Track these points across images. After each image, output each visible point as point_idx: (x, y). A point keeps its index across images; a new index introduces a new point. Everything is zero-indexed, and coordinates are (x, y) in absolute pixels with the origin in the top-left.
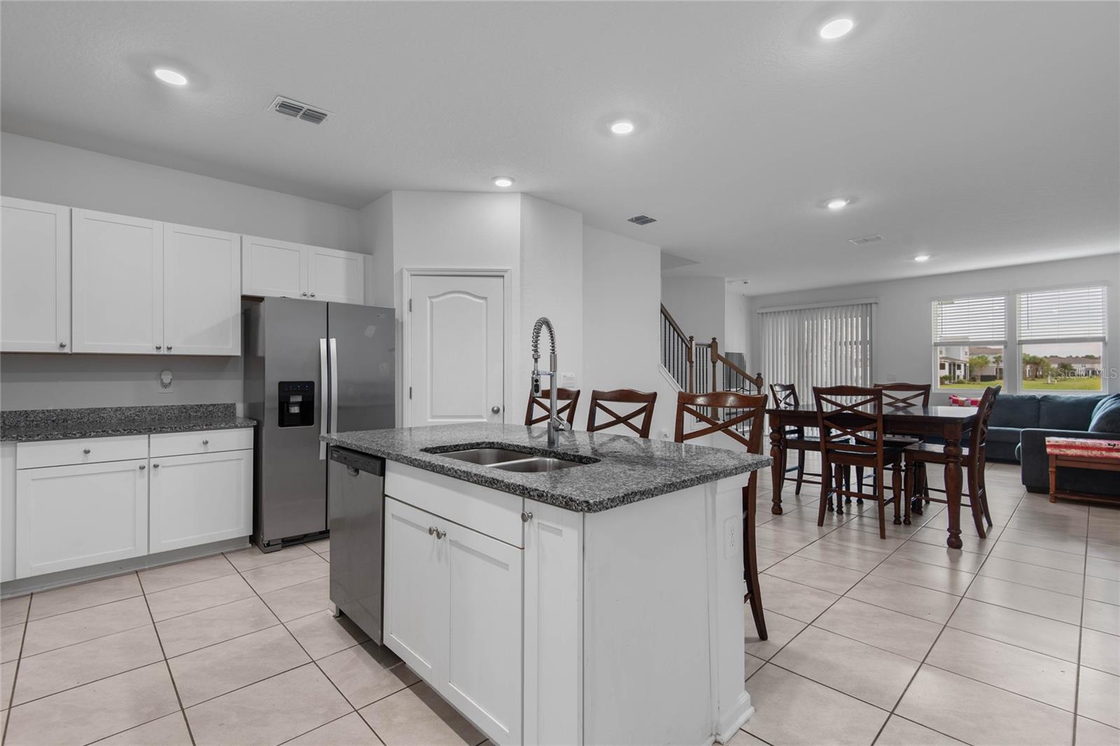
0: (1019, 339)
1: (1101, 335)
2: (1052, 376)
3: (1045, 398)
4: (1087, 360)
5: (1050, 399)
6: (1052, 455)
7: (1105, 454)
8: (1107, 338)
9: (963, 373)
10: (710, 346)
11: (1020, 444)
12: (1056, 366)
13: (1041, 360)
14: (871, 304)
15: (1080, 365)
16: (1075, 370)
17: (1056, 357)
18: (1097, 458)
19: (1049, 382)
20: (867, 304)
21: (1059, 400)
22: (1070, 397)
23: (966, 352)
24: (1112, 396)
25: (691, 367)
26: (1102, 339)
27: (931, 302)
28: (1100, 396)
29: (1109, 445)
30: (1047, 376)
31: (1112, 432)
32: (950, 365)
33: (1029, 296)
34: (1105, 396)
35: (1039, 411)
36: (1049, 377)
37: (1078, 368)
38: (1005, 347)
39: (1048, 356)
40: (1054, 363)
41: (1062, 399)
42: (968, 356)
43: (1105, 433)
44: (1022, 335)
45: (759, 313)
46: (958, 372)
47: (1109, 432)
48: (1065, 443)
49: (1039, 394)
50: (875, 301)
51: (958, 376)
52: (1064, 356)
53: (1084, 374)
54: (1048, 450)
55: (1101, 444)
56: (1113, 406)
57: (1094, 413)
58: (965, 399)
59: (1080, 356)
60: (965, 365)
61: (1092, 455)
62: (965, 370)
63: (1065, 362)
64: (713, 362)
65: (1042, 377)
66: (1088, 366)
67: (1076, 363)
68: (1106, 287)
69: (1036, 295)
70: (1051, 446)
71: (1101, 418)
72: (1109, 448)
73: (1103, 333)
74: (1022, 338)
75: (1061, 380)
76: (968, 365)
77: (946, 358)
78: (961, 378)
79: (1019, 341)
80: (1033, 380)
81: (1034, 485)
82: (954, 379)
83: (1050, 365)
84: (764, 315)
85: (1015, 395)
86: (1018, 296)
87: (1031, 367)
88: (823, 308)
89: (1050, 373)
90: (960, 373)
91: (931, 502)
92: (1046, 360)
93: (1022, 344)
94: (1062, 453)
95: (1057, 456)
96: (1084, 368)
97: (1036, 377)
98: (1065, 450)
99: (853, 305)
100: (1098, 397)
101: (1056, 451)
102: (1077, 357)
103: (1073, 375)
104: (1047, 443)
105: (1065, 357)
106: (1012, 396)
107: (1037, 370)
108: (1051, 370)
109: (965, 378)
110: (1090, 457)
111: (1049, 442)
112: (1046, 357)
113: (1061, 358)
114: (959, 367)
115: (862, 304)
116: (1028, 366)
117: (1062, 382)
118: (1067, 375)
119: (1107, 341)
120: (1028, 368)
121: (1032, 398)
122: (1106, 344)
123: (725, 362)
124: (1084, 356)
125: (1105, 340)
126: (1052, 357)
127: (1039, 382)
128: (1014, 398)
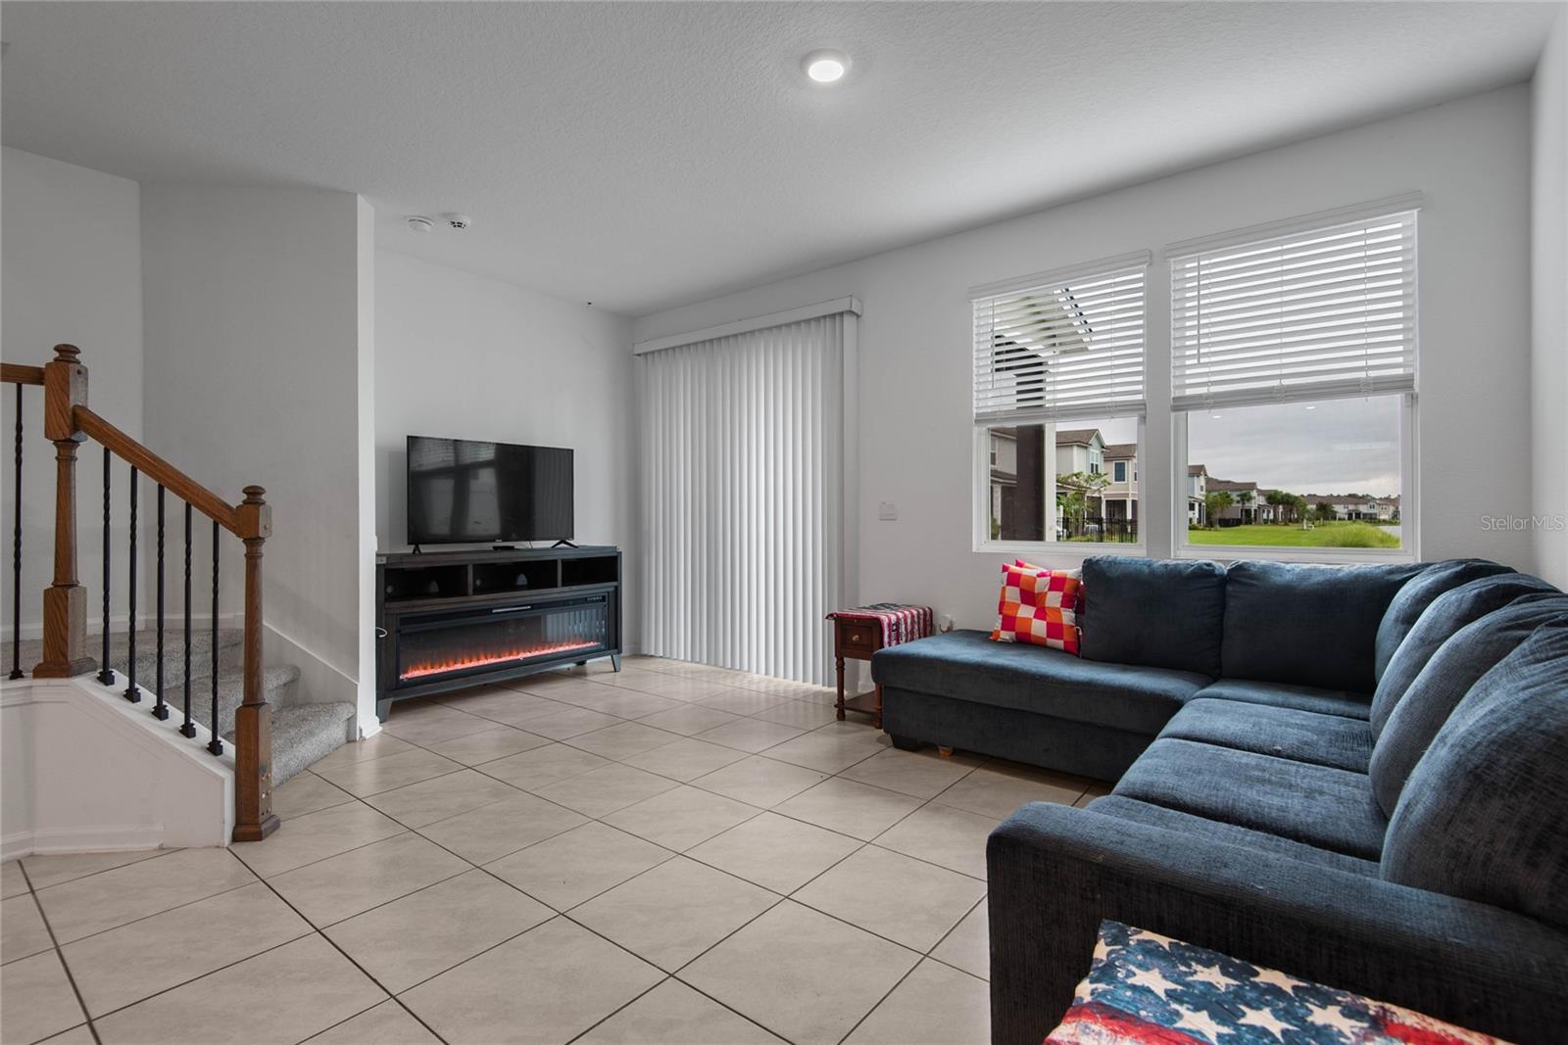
0: (1178, 393)
1: (1400, 371)
2: (1309, 519)
3: (1239, 569)
4: (1350, 499)
5: (1252, 577)
9: (1197, 515)
10: (36, 376)
12: (1314, 507)
13: (1296, 498)
14: (841, 313)
15: (1342, 507)
16: (1336, 512)
17: (1315, 495)
19: (1305, 527)
20: (833, 317)
21: (1277, 579)
22: (1308, 574)
23: (1202, 487)
27: (969, 300)
30: (1303, 520)
33: (1204, 262)
35: (1222, 615)
36: (1305, 521)
37: (1340, 510)
40: (1311, 504)
41: (1288, 577)
42: (1204, 493)
44: (1188, 381)
45: (639, 355)
52: (1325, 495)
53: (1346, 517)
59: (1342, 495)
60: (1200, 505)
63: (1325, 503)
65: (1296, 521)
66: (1351, 507)
67: (1337, 504)
74: (1188, 391)
75: (1319, 526)
76: (1204, 504)
78: (1195, 522)
79: (1177, 399)
80: (1286, 524)
83: (1306, 505)
84: (649, 357)
85: (1158, 563)
86: (1173, 265)
87: (1284, 508)
89: (1307, 516)
93: (1185, 409)
96: (1346, 511)
97: (1290, 521)
102: (1339, 496)
103: (1335, 519)
106: (1150, 566)
107: (1291, 511)
108: (1308, 511)
109: (1199, 522)
112: (1302, 496)
113: (1319, 497)
115: (824, 318)
116: (1281, 507)
117: (1322, 528)
118: (1326, 518)
119: (1417, 389)
120: (1281, 508)
121: (1204, 573)
122: (1413, 398)
123: (114, 442)
124: (1346, 494)
125: (1412, 387)
126: (1310, 495)
127: (1292, 528)
128: (1152, 573)
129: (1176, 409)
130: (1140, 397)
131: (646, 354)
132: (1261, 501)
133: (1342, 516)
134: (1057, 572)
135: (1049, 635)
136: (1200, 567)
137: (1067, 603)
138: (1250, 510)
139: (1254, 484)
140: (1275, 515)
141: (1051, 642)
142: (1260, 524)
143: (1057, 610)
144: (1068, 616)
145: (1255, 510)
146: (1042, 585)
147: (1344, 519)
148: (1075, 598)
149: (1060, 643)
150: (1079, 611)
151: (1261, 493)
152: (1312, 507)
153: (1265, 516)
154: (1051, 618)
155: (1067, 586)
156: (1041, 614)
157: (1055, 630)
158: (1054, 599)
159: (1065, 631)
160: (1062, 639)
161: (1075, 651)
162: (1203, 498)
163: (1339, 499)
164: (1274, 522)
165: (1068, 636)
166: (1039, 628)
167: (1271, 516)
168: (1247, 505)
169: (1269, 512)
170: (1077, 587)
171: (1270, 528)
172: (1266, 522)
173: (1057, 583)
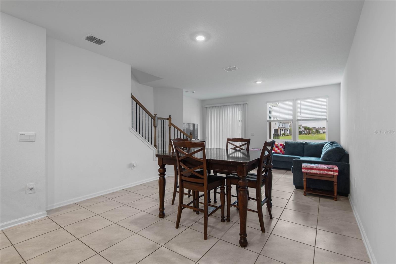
0: (297, 119)
1: (326, 118)
2: (314, 133)
3: (306, 143)
5: (308, 144)
6: (304, 172)
7: (326, 172)
8: (328, 119)
10: (168, 119)
11: (293, 166)
12: (315, 130)
13: (311, 128)
14: (245, 104)
15: (321, 130)
16: (320, 132)
18: (322, 174)
19: (313, 135)
20: (244, 104)
21: (311, 144)
22: (315, 143)
23: (290, 126)
24: (329, 143)
25: (155, 129)
26: (326, 119)
27: (266, 103)
28: (325, 143)
29: (328, 168)
31: (329, 161)
32: (285, 130)
33: (301, 101)
34: (327, 143)
35: (304, 149)
37: (321, 131)
38: (292, 122)
39: (313, 127)
40: (314, 129)
41: (312, 144)
43: (326, 161)
44: (299, 117)
45: (205, 107)
46: (287, 132)
47: (328, 161)
48: (310, 167)
49: (304, 141)
50: (246, 103)
51: (287, 133)
54: (303, 170)
55: (324, 168)
56: (330, 148)
57: (323, 150)
58: (278, 143)
60: (289, 130)
61: (321, 173)
62: (289, 131)
63: (317, 129)
64: (169, 127)
66: (324, 130)
67: (320, 130)
68: (328, 98)
69: (303, 101)
70: (305, 168)
71: (325, 154)
72: (328, 170)
73: (327, 117)
74: (299, 119)
76: (290, 130)
77: (284, 128)
79: (297, 120)
81: (298, 185)
82: (286, 134)
84: (207, 108)
85: (295, 142)
86: (297, 101)
88: (228, 105)
89: (313, 132)
90: (288, 132)
91: (250, 200)
92: (312, 129)
93: (298, 121)
94: (309, 172)
95: (306, 173)
96: (322, 131)
97: (309, 134)
98: (310, 170)
99: (239, 104)
100: (324, 143)
101: (306, 171)
103: (320, 133)
104: (302, 167)
105: (317, 127)
106: (294, 142)
107: (310, 131)
108: (314, 131)
110: (320, 174)
111: (303, 166)
112: (312, 128)
113: (316, 128)
114: (287, 131)
115: (242, 104)
117: (316, 135)
118: (318, 133)
119: (328, 120)
120: (307, 131)
121: (302, 143)
122: (327, 121)
123: (175, 127)
124: (322, 127)
125: (327, 120)
126: (314, 127)
127: (310, 135)
128: (295, 143)
129: (297, 121)
130: (292, 119)
131: (207, 107)
132: (303, 129)
133: (321, 133)
134: (281, 143)
135: (280, 152)
136: (301, 142)
137: (282, 148)
138: (300, 131)
139: (301, 125)
140: (306, 132)
141: (280, 153)
142: (303, 134)
143: (281, 149)
144: (283, 149)
145: (302, 131)
146: (279, 145)
147: (322, 133)
148: (284, 147)
149: (282, 153)
150: (284, 149)
151: (303, 127)
152: (314, 130)
153: (304, 133)
154: (280, 150)
155: (282, 145)
156: (279, 149)
157: (281, 151)
158: (281, 147)
159: (282, 151)
160: (282, 152)
161: (283, 154)
162: (290, 128)
163: (321, 128)
164: (306, 134)
165: (283, 152)
166: (278, 151)
167: (305, 133)
168: (300, 130)
169: (305, 132)
170: (284, 145)
171: (305, 135)
172: (304, 134)
173: (281, 145)
